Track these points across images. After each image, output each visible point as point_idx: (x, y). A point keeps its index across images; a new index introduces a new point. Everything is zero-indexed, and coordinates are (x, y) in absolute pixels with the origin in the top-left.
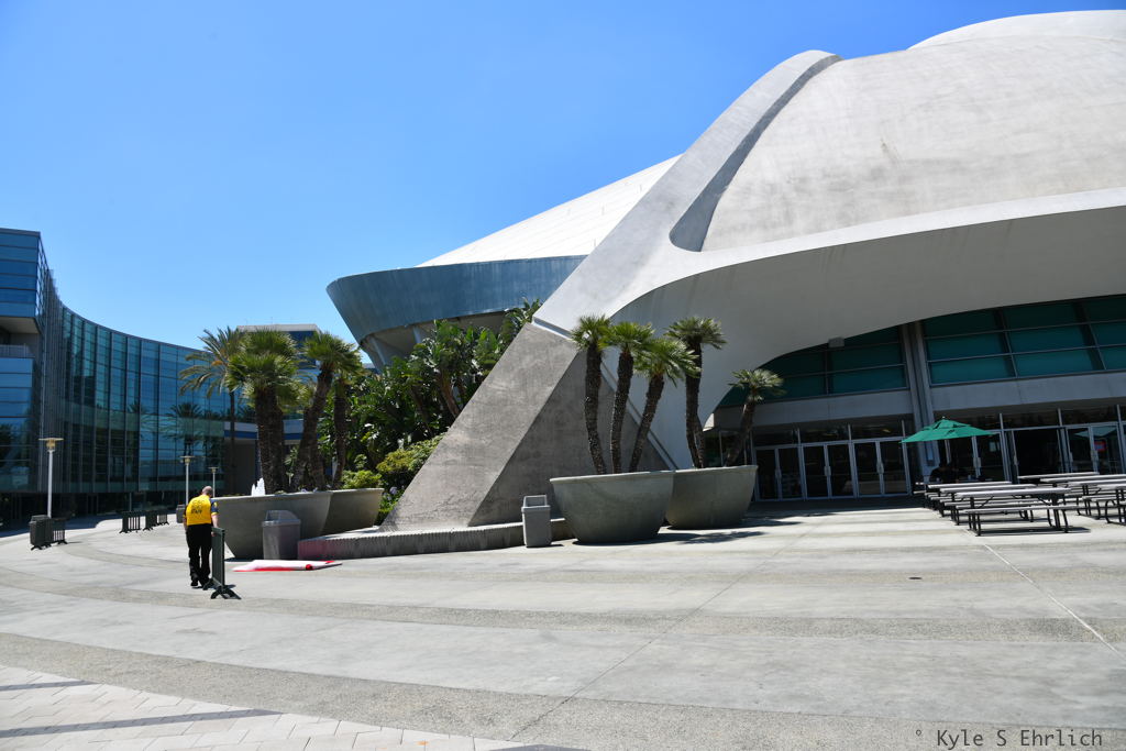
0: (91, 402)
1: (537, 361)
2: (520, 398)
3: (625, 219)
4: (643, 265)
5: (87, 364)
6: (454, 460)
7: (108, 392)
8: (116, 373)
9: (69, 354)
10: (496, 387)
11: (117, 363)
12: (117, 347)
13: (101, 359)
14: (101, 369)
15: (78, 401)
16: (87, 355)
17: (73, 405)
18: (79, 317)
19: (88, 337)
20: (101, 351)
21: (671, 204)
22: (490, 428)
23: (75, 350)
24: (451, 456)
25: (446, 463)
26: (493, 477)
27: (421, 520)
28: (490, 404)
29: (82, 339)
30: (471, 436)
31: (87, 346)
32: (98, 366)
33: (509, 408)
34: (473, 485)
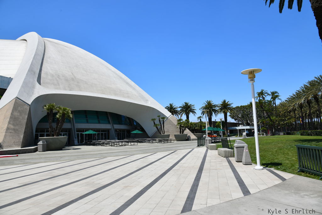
1: (22, 109)
2: (21, 118)
3: (27, 74)
4: (34, 88)
21: (35, 73)
26: (22, 136)
27: (10, 147)
33: (19, 120)
34: (18, 138)
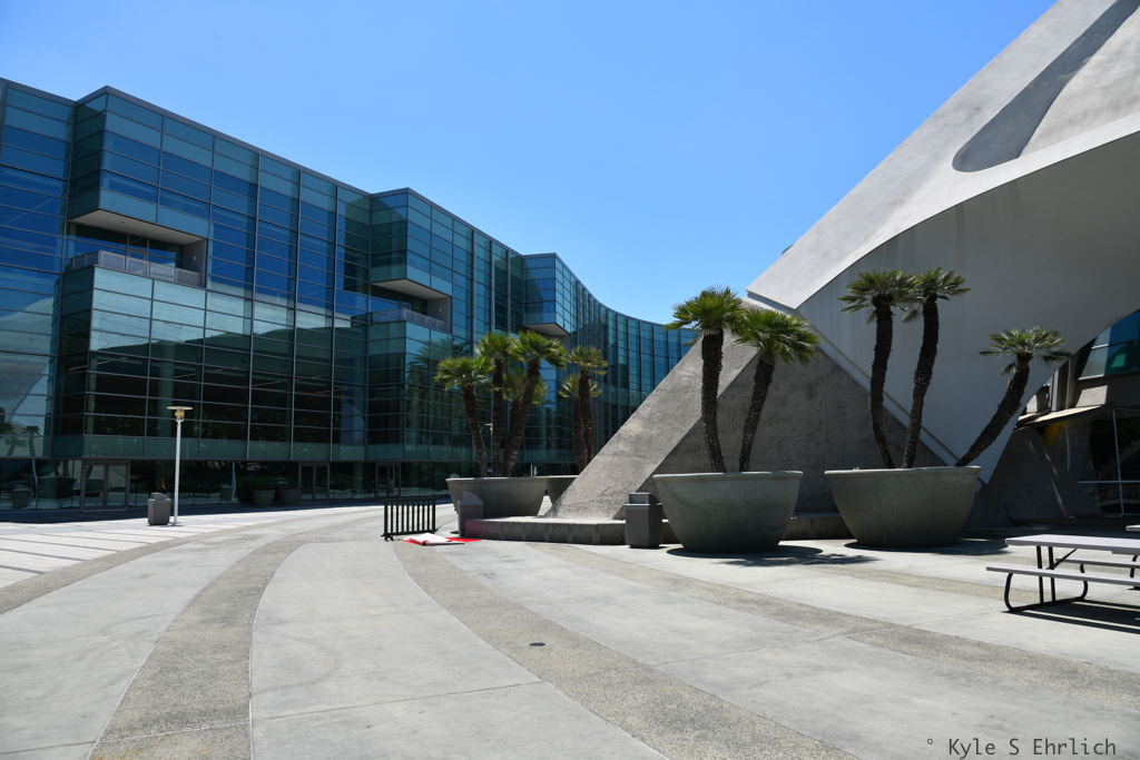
0: (626, 385)
4: (903, 203)
5: (621, 352)
6: (623, 452)
7: (640, 376)
8: (646, 358)
9: (606, 343)
10: (684, 373)
11: (645, 349)
12: (645, 334)
13: (633, 347)
14: (633, 355)
15: (614, 382)
16: (621, 344)
17: (612, 389)
18: (612, 311)
19: (621, 328)
20: (632, 340)
22: (663, 419)
23: (611, 341)
24: (621, 447)
25: (615, 454)
26: (650, 470)
27: (579, 508)
28: (672, 391)
29: (616, 330)
30: (643, 427)
31: (621, 336)
32: (630, 353)
33: (689, 395)
34: (630, 478)
